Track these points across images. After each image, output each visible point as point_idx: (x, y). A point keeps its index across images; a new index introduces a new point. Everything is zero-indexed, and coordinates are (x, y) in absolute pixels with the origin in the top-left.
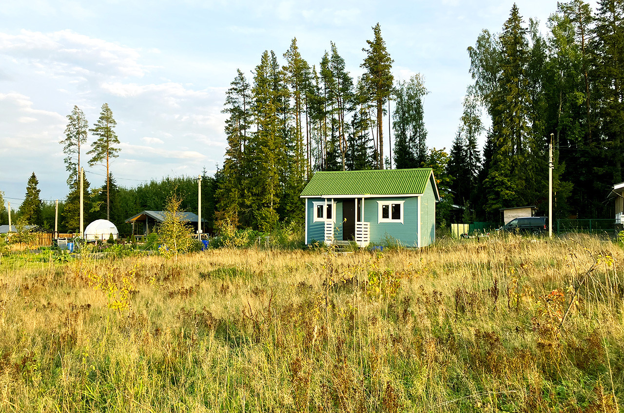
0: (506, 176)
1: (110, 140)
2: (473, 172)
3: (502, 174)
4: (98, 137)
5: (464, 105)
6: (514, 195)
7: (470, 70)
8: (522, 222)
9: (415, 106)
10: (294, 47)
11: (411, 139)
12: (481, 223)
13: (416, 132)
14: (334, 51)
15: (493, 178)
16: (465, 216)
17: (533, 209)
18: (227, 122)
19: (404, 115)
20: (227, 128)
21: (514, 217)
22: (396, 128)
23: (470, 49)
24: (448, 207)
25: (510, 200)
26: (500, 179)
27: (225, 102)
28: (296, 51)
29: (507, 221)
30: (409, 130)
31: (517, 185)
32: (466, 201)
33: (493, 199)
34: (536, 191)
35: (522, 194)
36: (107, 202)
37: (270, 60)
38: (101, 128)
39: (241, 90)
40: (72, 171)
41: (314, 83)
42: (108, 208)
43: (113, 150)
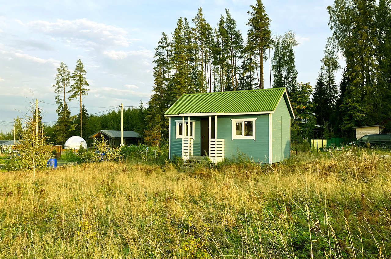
0: (358, 102)
1: (82, 84)
2: (332, 101)
3: (354, 101)
4: (75, 82)
5: (325, 52)
6: (364, 117)
7: (329, 24)
8: (371, 138)
9: (288, 54)
10: (200, 14)
11: (285, 78)
12: (337, 139)
13: (289, 73)
14: (228, 15)
15: (347, 104)
16: (325, 133)
17: (380, 127)
18: (155, 68)
19: (280, 61)
20: (155, 73)
21: (364, 134)
22: (274, 70)
23: (329, 8)
24: (312, 126)
25: (361, 121)
26: (353, 104)
27: (155, 55)
28: (201, 17)
29: (358, 137)
30: (284, 71)
31: (367, 109)
32: (325, 122)
33: (347, 120)
34: (382, 113)
35: (371, 116)
36: (80, 125)
37: (184, 24)
38: (76, 76)
39: (165, 47)
40: (59, 104)
41: (215, 39)
42: (81, 129)
43: (85, 90)
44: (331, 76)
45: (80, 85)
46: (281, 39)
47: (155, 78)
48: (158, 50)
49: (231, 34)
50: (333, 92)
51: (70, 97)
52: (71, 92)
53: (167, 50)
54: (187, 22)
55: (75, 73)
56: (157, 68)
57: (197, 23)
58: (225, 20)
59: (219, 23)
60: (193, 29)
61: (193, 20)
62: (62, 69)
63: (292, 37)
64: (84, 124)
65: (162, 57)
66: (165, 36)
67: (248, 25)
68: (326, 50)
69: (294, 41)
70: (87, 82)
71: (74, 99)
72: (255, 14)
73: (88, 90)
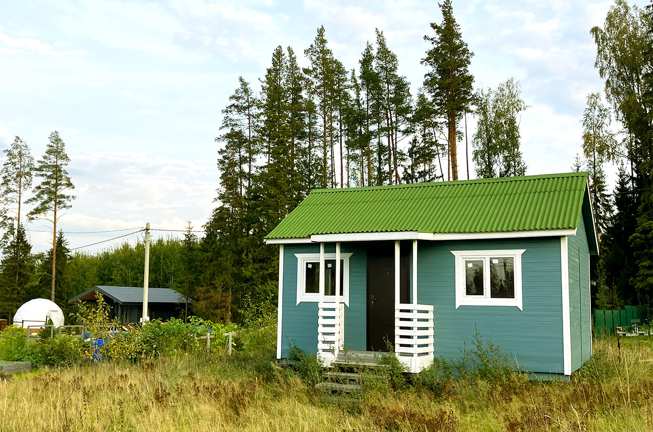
1: (60, 184)
4: (43, 179)
5: (584, 124)
9: (506, 127)
10: (321, 40)
14: (382, 43)
18: (221, 152)
20: (221, 162)
22: (477, 160)
23: (595, 30)
27: (221, 125)
28: (324, 46)
30: (498, 163)
36: (52, 274)
37: (286, 60)
38: (49, 167)
39: (245, 108)
40: (7, 229)
41: (352, 94)
42: (54, 283)
43: (64, 198)
44: (598, 175)
45: (56, 185)
46: (492, 96)
47: (222, 173)
48: (230, 113)
49: (389, 83)
50: (602, 209)
51: (32, 213)
52: (34, 202)
53: (249, 115)
54: (293, 56)
55: (46, 161)
56: (225, 151)
57: (314, 58)
58: (374, 52)
59: (361, 58)
60: (306, 71)
61: (306, 52)
62: (16, 152)
63: (514, 92)
64: (59, 273)
65: (237, 129)
66: (244, 84)
67: (424, 63)
68: (586, 120)
69: (518, 101)
70: (71, 181)
71: (41, 217)
72: (439, 41)
73: (72, 199)
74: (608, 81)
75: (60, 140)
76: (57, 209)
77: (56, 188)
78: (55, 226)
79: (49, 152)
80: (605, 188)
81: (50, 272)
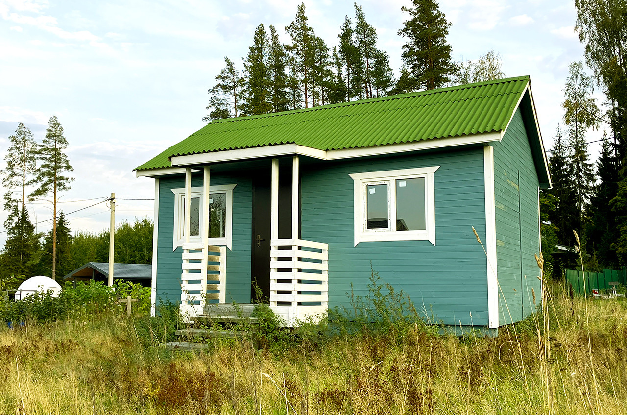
1: (60, 167)
2: (583, 197)
4: (44, 162)
5: (566, 94)
7: (576, 28)
10: (302, 17)
14: (360, 17)
24: (549, 247)
27: (208, 104)
28: (305, 23)
36: (52, 253)
39: (231, 88)
42: (54, 261)
43: (63, 180)
44: (581, 145)
48: (216, 93)
49: (368, 56)
50: (584, 178)
51: (33, 195)
52: (34, 184)
53: (235, 94)
54: (275, 34)
55: (45, 144)
57: (295, 35)
59: (341, 32)
60: (288, 48)
61: (287, 29)
62: (20, 138)
63: (495, 65)
65: (223, 108)
66: (230, 64)
68: (568, 89)
70: (70, 164)
71: (41, 199)
72: (416, 12)
73: (71, 181)
74: (588, 47)
75: (59, 124)
76: (57, 190)
77: (55, 171)
78: (55, 207)
79: (49, 136)
80: (587, 158)
81: (51, 251)
